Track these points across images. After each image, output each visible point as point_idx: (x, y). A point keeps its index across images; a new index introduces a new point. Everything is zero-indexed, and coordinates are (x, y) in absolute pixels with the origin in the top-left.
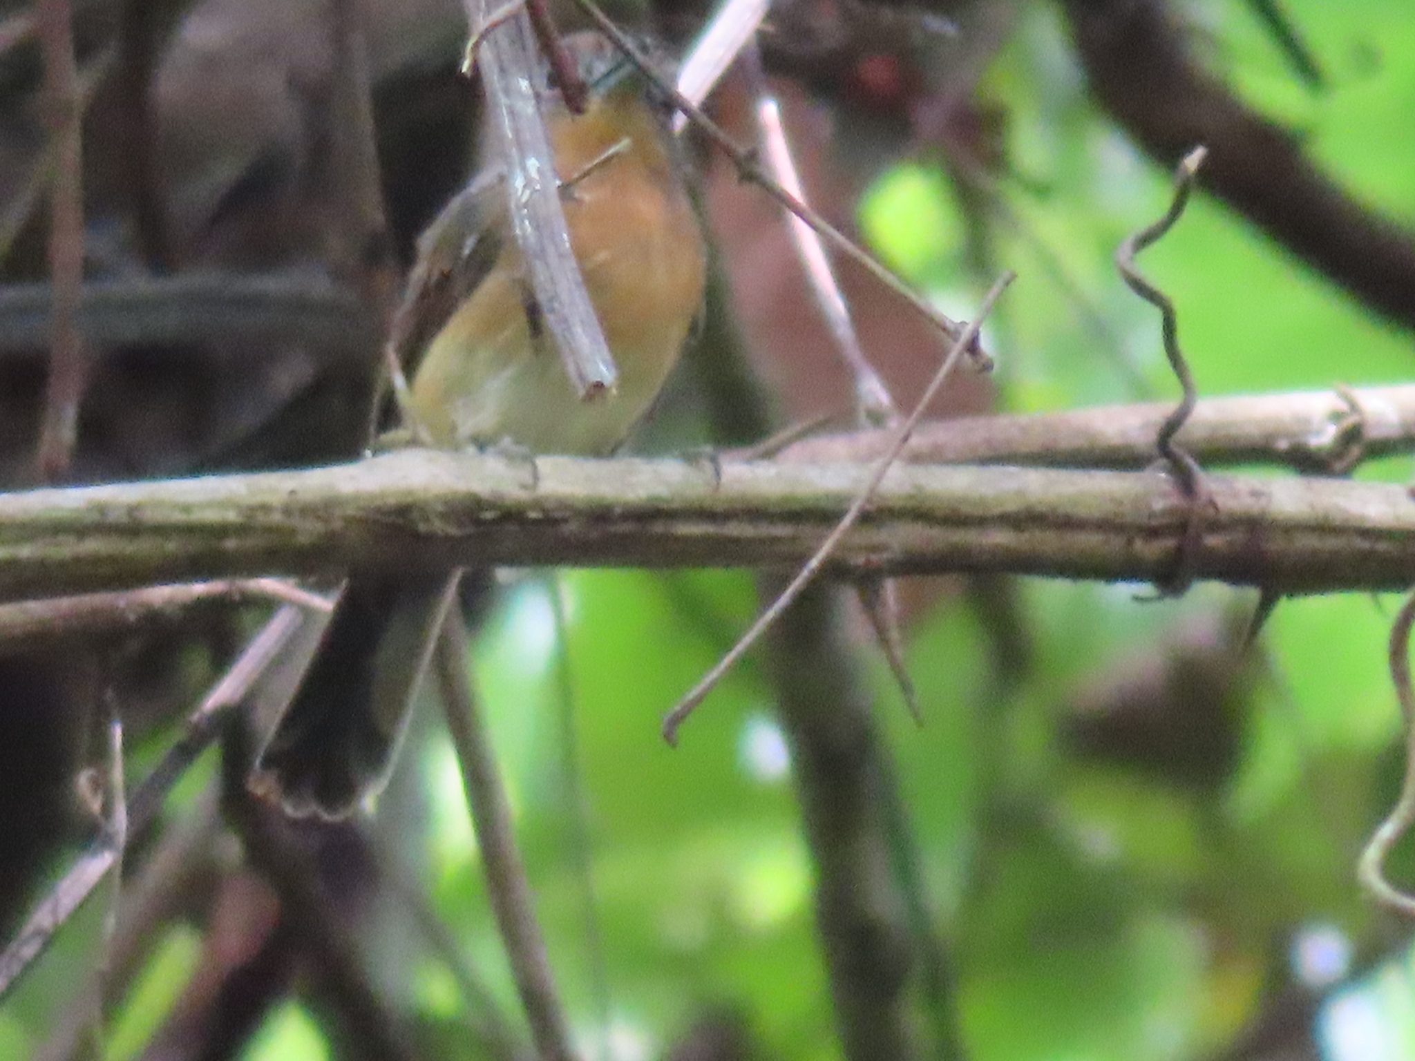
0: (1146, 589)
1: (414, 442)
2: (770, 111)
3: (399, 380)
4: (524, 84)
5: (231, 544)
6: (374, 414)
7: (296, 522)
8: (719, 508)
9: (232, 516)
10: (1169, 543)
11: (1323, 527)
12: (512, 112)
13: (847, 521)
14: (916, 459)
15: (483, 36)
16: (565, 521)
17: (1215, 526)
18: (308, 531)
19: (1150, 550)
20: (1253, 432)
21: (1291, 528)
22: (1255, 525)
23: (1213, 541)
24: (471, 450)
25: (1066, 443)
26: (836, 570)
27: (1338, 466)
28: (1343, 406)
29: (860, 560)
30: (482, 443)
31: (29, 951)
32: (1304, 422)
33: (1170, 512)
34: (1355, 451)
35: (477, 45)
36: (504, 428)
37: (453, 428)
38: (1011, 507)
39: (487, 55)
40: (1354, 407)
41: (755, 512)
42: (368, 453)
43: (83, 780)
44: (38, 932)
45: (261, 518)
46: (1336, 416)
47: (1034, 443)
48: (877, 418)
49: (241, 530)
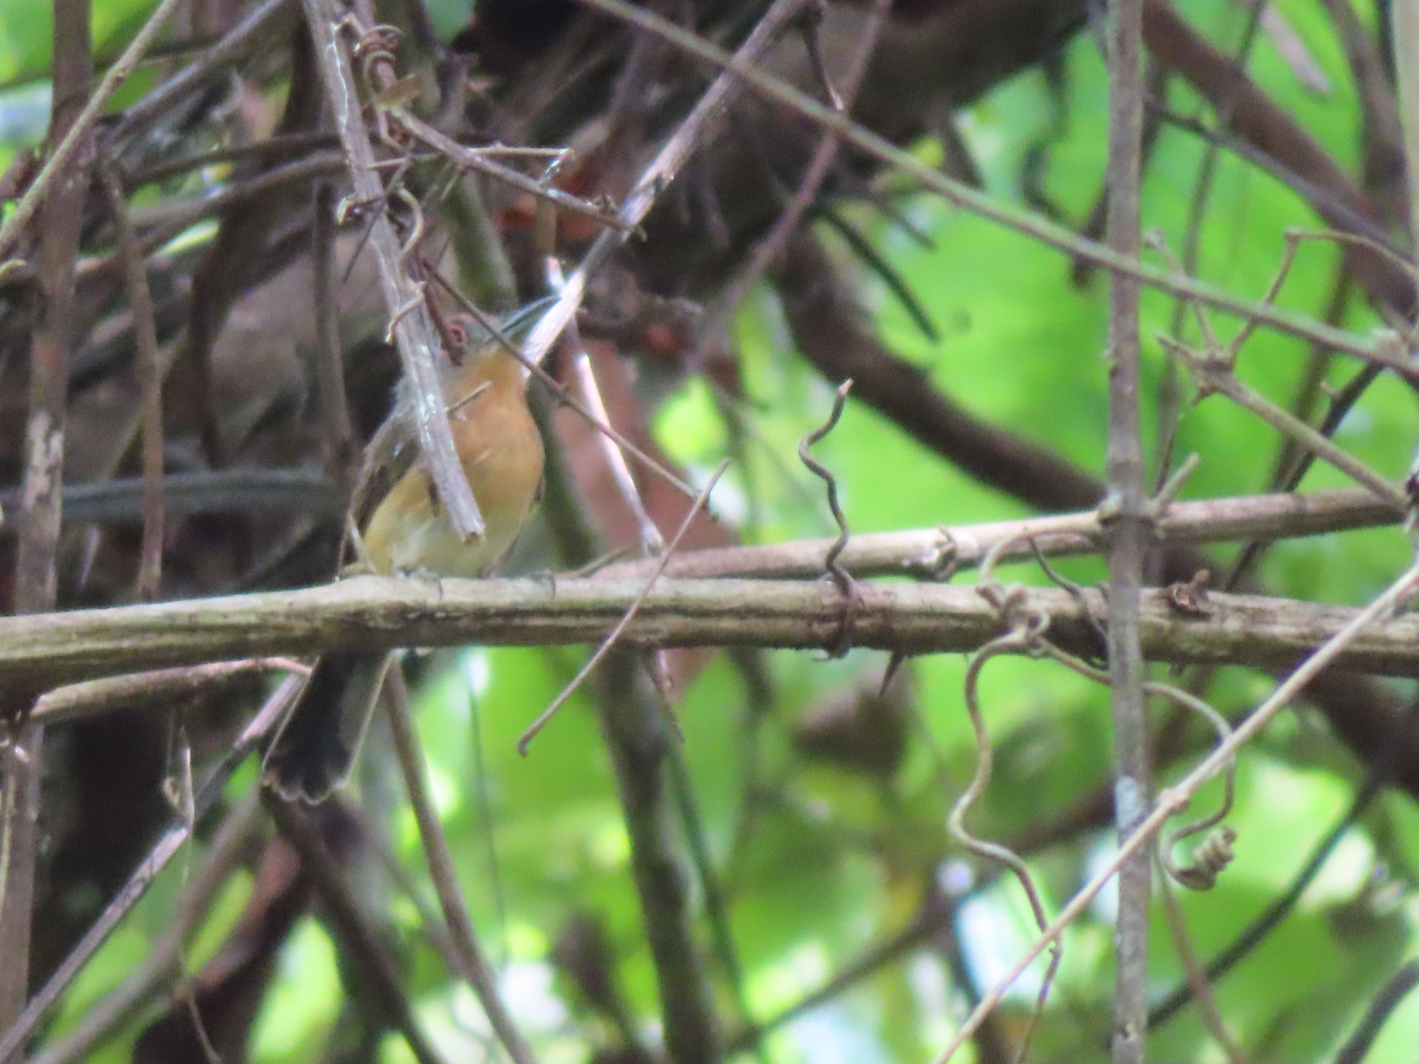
0: (821, 654)
1: (365, 572)
2: (584, 363)
3: (355, 533)
4: (424, 349)
5: (253, 636)
6: (341, 557)
7: (293, 622)
8: (556, 608)
9: (253, 619)
10: (834, 625)
11: (929, 614)
12: (418, 366)
13: (629, 616)
14: (679, 575)
15: (400, 319)
16: (458, 618)
17: (862, 614)
18: (300, 628)
19: (820, 629)
20: (888, 556)
21: (909, 614)
22: (887, 613)
23: (861, 623)
24: (401, 575)
25: (771, 565)
26: (625, 644)
27: (941, 575)
28: (944, 539)
29: (642, 639)
30: (407, 571)
31: (135, 891)
32: (920, 550)
33: (834, 606)
34: (951, 565)
35: (395, 325)
36: (422, 561)
37: (391, 562)
38: (736, 604)
39: (401, 330)
40: (950, 539)
41: (578, 611)
42: (337, 578)
43: (167, 785)
44: (143, 880)
45: (272, 621)
46: (939, 545)
47: (753, 565)
48: (655, 551)
49: (258, 628)
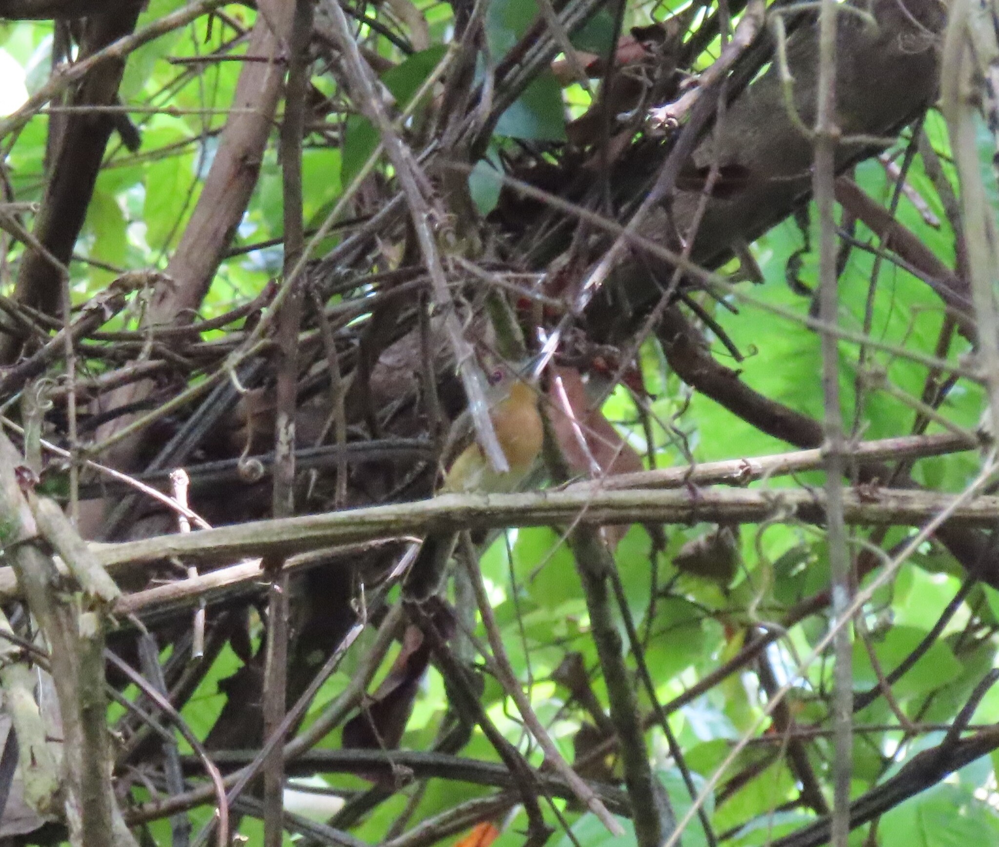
0: (684, 526)
1: (449, 492)
2: (559, 380)
3: (444, 472)
4: (475, 378)
5: (393, 526)
6: (435, 483)
7: (412, 519)
8: (547, 506)
9: (393, 518)
10: (689, 511)
11: (739, 504)
12: (472, 387)
13: (584, 511)
14: (610, 488)
15: (462, 363)
16: (498, 514)
17: (704, 505)
18: (417, 521)
19: (683, 513)
20: (716, 474)
21: (726, 504)
22: (715, 504)
23: (703, 510)
24: (468, 493)
25: (657, 480)
26: (583, 524)
27: (743, 483)
28: (744, 464)
29: (592, 522)
30: (471, 490)
31: (338, 657)
32: (732, 469)
33: (690, 501)
34: (748, 478)
35: (459, 367)
36: (479, 486)
37: (462, 486)
38: (639, 502)
39: (463, 370)
40: (748, 465)
41: (558, 508)
42: (435, 496)
43: (353, 602)
44: (341, 651)
45: (403, 518)
46: (742, 467)
47: (647, 481)
48: (597, 475)
49: (396, 522)
